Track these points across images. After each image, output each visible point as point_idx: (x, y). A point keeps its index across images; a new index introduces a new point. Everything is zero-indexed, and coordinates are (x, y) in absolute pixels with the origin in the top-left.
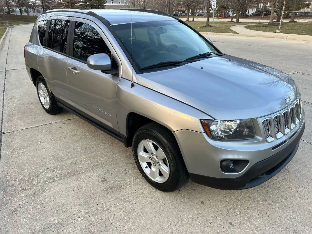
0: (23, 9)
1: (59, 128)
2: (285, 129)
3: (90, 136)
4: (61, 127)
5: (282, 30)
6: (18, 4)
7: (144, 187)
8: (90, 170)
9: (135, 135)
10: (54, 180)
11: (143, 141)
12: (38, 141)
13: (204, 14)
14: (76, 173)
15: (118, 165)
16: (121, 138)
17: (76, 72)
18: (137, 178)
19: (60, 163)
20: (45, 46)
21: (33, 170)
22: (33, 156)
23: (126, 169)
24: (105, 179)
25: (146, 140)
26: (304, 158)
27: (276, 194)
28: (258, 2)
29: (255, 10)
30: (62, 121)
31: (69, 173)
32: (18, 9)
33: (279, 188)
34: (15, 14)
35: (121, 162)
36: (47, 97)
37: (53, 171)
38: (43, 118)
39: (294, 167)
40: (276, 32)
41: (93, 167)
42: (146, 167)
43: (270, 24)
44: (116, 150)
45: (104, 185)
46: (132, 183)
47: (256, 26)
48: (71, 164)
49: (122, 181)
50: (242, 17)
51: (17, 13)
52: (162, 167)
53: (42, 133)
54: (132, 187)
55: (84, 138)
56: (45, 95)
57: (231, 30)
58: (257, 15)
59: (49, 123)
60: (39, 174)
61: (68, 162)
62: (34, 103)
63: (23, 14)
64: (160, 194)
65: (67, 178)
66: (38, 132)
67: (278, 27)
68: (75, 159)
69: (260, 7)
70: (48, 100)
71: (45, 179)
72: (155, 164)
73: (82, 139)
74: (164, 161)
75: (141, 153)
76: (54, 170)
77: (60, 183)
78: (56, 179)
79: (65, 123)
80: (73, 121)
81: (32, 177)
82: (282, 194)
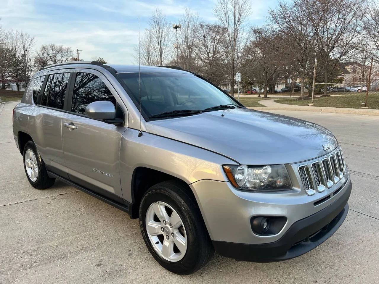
0: (21, 85)
1: (47, 204)
2: (327, 181)
3: (85, 213)
4: (50, 203)
5: (316, 104)
6: (16, 78)
7: (154, 271)
8: (82, 252)
9: (143, 198)
10: (31, 266)
11: (153, 205)
12: (17, 219)
13: (228, 90)
14: (62, 257)
15: (120, 245)
16: (125, 206)
17: (74, 127)
18: (146, 260)
19: (41, 245)
20: (39, 104)
21: (5, 255)
22: (7, 237)
23: (131, 250)
24: (102, 263)
25: (156, 203)
26: (357, 230)
27: (329, 273)
28: (286, 78)
29: (284, 86)
30: (52, 196)
31: (53, 257)
32: (14, 85)
33: (332, 266)
34: (11, 89)
35: (125, 242)
36: (36, 167)
37: (32, 255)
38: (28, 194)
39: (347, 240)
40: (308, 106)
41: (86, 248)
42: (157, 243)
43: (302, 98)
44: (119, 228)
45: (100, 270)
46: (138, 267)
47: (287, 100)
48: (57, 246)
49: (124, 264)
50: (271, 93)
51: (13, 89)
52: (178, 239)
53: (23, 211)
54: (138, 271)
55: (78, 215)
56: (33, 164)
57: (259, 104)
58: (287, 91)
59: (35, 199)
60: (11, 259)
61: (54, 243)
62: (18, 178)
63: (20, 90)
64: (176, 278)
65: (49, 262)
66: (18, 209)
67: (310, 100)
68: (64, 239)
69: (288, 82)
70: (37, 170)
71: (19, 265)
72: (168, 236)
73: (76, 216)
74: (180, 229)
75: (151, 224)
76: (33, 253)
77: (38, 269)
78: (34, 265)
79: (55, 199)
80: (66, 196)
81: (2, 263)
82: (336, 273)
